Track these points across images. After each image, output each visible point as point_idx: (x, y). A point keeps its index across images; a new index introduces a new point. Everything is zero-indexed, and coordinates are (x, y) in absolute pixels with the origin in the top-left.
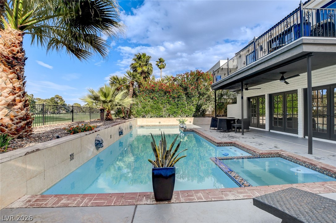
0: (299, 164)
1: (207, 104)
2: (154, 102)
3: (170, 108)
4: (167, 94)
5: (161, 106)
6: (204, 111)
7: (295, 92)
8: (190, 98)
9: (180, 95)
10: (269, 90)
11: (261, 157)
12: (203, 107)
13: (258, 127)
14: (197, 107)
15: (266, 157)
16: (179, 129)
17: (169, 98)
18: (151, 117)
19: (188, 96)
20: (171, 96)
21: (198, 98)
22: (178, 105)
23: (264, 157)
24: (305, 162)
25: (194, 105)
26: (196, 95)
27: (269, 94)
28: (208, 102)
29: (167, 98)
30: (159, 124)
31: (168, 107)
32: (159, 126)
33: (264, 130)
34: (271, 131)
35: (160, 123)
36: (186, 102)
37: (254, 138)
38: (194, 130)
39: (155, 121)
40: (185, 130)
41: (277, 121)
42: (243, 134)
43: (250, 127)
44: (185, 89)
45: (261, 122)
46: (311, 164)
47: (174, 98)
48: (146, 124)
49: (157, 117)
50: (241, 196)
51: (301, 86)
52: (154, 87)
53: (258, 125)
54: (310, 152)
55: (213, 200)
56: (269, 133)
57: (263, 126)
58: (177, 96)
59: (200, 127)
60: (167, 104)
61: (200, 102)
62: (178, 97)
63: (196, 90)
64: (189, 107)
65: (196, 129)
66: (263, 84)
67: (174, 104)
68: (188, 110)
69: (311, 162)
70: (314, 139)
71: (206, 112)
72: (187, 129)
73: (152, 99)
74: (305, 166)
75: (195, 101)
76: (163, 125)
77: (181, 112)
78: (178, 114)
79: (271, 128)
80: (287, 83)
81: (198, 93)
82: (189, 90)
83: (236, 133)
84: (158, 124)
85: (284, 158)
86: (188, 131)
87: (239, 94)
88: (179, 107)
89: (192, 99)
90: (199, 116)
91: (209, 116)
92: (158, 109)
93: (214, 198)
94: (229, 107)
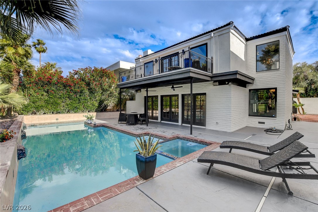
0: (189, 141)
1: (109, 100)
2: (50, 96)
3: (71, 104)
4: (68, 88)
5: (59, 101)
6: (106, 106)
7: (177, 95)
8: (94, 94)
9: (82, 90)
10: (161, 93)
11: (170, 141)
12: (105, 102)
13: (152, 119)
14: (99, 102)
15: (172, 140)
16: (84, 125)
17: (69, 92)
18: (44, 113)
19: (92, 91)
20: (72, 90)
21: (101, 94)
22: (79, 100)
23: (171, 140)
24: (192, 139)
25: (97, 100)
26: (99, 91)
27: (161, 96)
28: (110, 98)
29: (68, 92)
30: (57, 121)
31: (68, 101)
32: (58, 123)
33: (157, 121)
34: (162, 122)
35: (57, 119)
36: (89, 98)
37: (156, 128)
38: (105, 125)
39: (51, 118)
40: (95, 126)
41: (165, 115)
42: (147, 126)
43: (149, 120)
44: (88, 84)
45: (154, 115)
46: (195, 140)
47: (75, 93)
48: (38, 122)
49: (53, 113)
50: (182, 163)
51: (181, 93)
52: (51, 79)
53: (153, 118)
54: (191, 134)
55: (172, 168)
56: (161, 123)
57: (156, 118)
58: (79, 91)
59: (106, 122)
60: (67, 98)
61: (103, 97)
62: (81, 92)
63: (100, 86)
64: (91, 102)
65: (104, 123)
66: (157, 88)
67: (76, 99)
68: (91, 106)
69: (194, 139)
70: (193, 126)
71: (107, 107)
72: (96, 125)
73: (47, 92)
74: (192, 142)
75: (98, 96)
76: (63, 122)
77: (83, 107)
78: (79, 110)
79: (162, 119)
80: (174, 90)
81: (102, 89)
82: (93, 86)
83: (141, 125)
84: (55, 121)
85: (180, 139)
86: (98, 126)
87: (137, 93)
88: (80, 103)
89: (96, 94)
90: (102, 111)
91: (110, 110)
92: (56, 104)
93: (172, 167)
94: (129, 103)
